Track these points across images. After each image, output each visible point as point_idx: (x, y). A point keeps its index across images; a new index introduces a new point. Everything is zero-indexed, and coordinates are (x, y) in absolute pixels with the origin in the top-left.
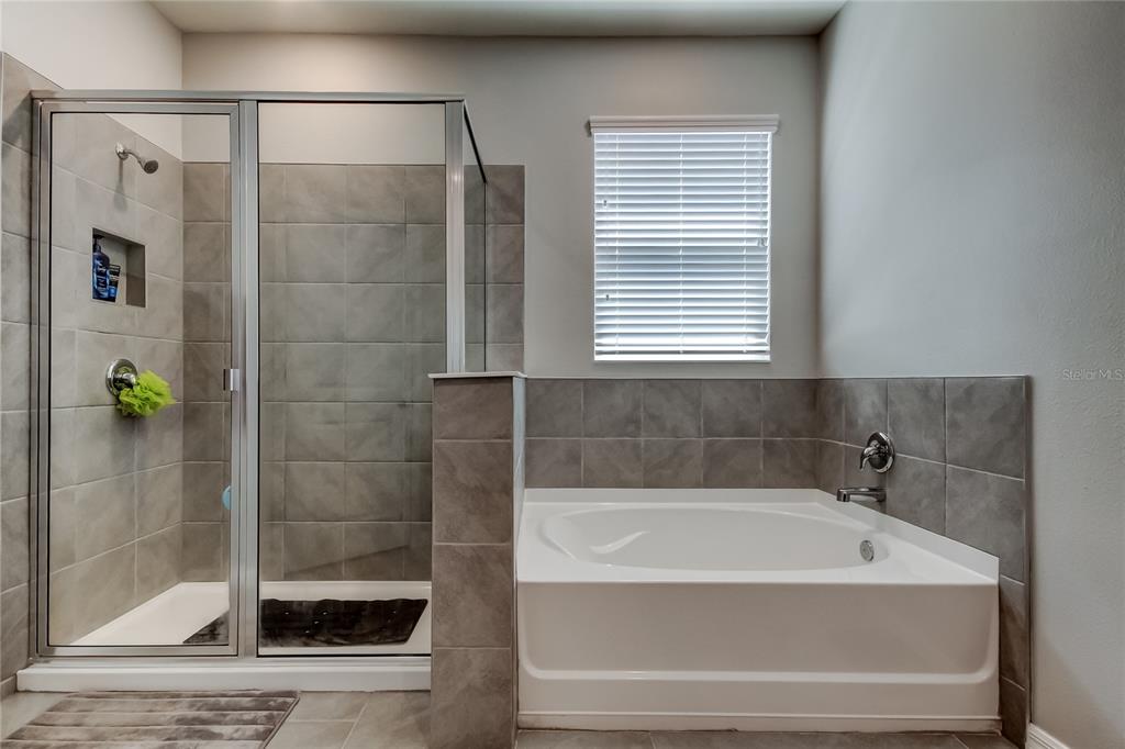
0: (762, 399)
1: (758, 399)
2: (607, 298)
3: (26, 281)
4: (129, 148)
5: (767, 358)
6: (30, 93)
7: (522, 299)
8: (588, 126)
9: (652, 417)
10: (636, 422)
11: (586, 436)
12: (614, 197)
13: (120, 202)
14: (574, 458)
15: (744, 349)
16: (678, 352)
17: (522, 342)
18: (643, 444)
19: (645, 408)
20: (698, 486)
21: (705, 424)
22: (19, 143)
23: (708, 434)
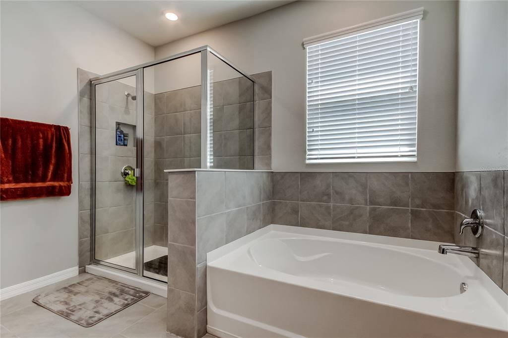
0: (410, 184)
1: (407, 184)
2: (313, 131)
3: (89, 141)
4: (130, 93)
5: (415, 159)
6: (90, 80)
7: (270, 135)
8: (303, 45)
9: (337, 193)
10: (328, 195)
11: (301, 201)
12: (317, 78)
13: (127, 111)
14: (295, 211)
15: (399, 154)
16: (354, 157)
17: (271, 154)
18: (332, 208)
19: (333, 187)
20: (365, 232)
21: (370, 197)
22: (86, 96)
23: (372, 203)
